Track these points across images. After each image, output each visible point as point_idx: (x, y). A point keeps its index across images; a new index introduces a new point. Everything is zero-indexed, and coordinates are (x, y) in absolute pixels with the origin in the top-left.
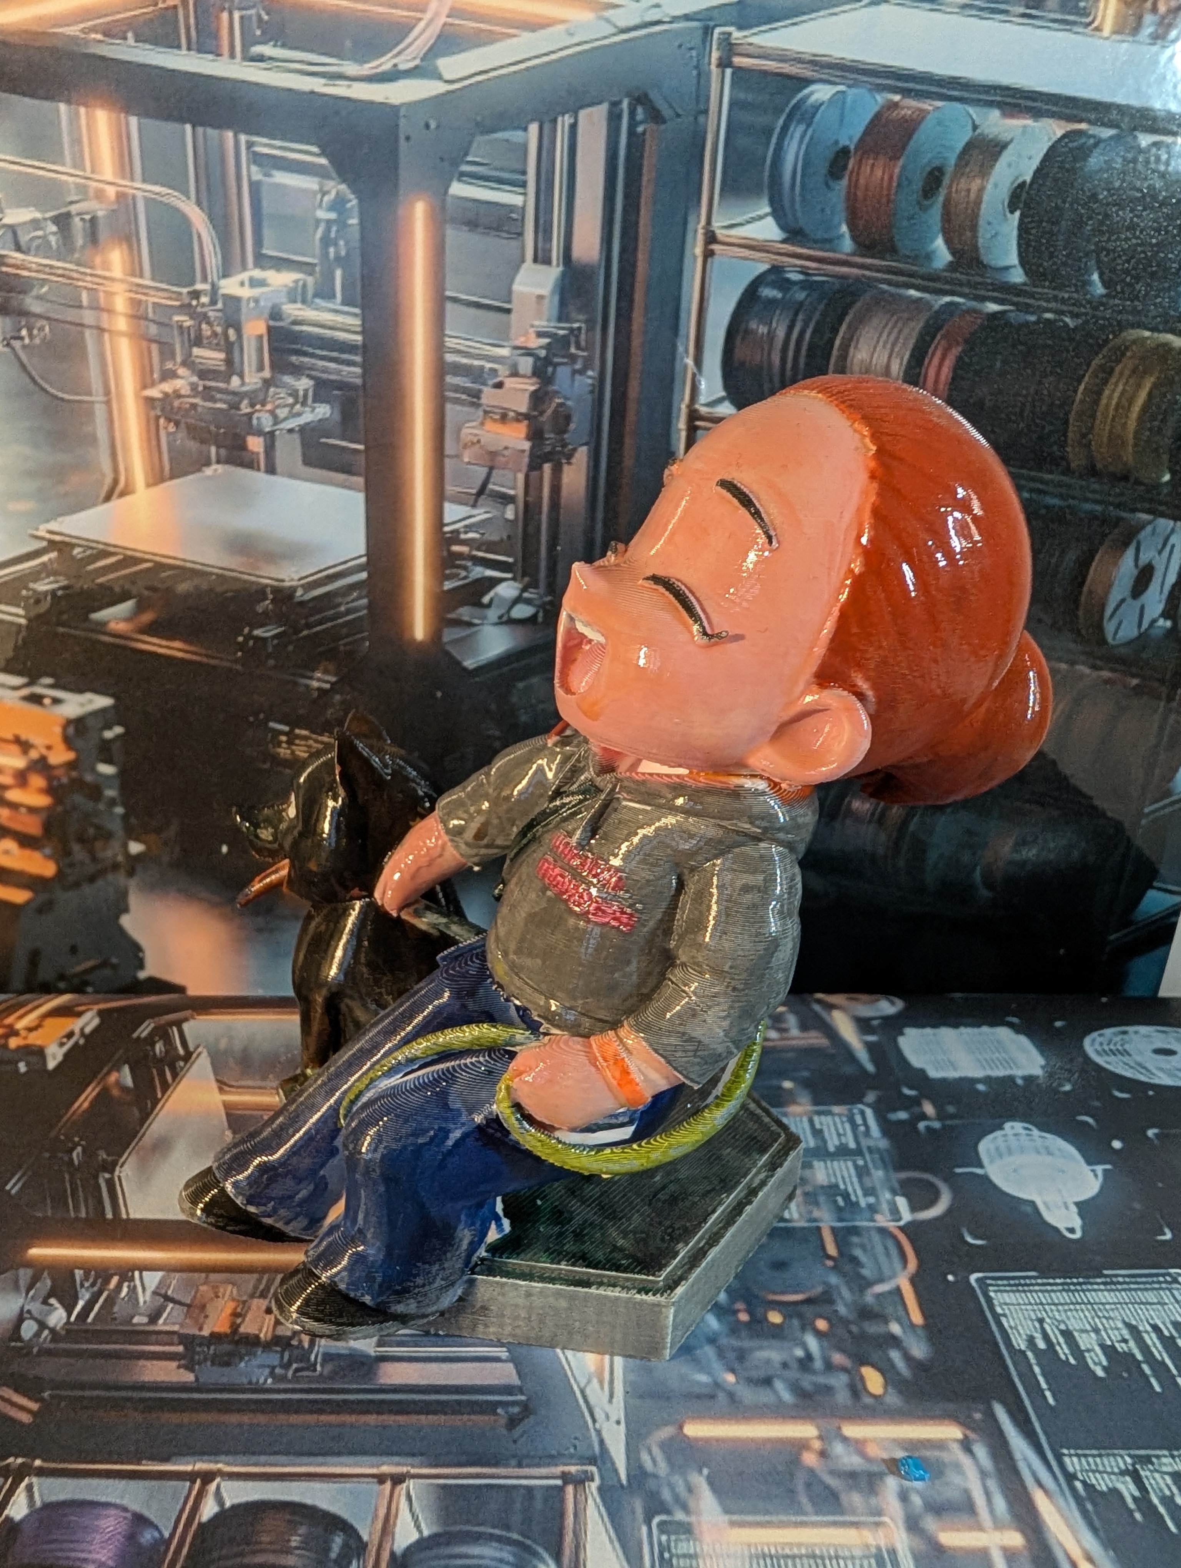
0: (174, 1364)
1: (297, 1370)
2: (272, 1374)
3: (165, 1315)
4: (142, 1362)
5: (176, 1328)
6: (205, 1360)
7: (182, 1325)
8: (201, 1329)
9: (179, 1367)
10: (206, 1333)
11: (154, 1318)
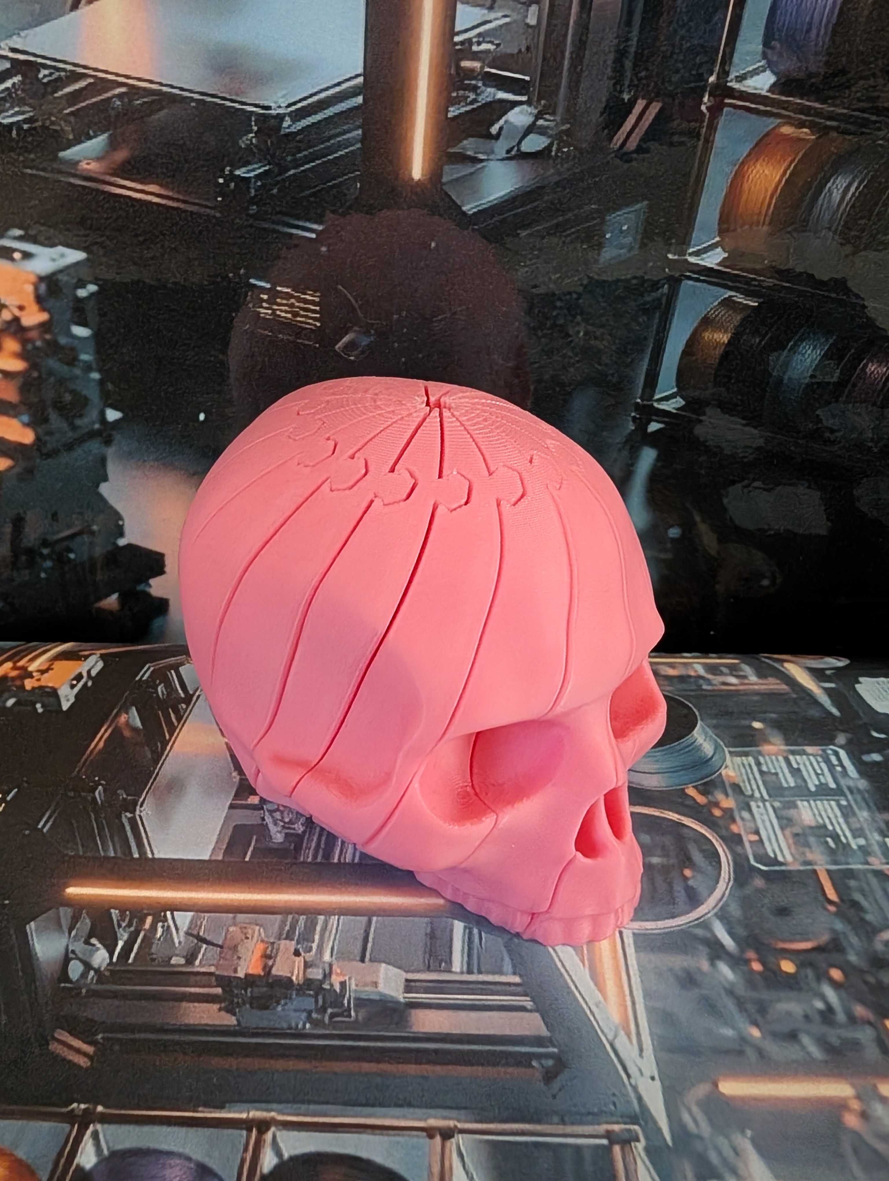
0: (216, 1007)
1: (332, 1016)
2: (309, 1018)
3: (200, 956)
4: (184, 1004)
5: (212, 969)
6: (244, 1003)
7: (217, 967)
8: (236, 971)
9: (220, 1009)
10: (241, 974)
11: (190, 959)
